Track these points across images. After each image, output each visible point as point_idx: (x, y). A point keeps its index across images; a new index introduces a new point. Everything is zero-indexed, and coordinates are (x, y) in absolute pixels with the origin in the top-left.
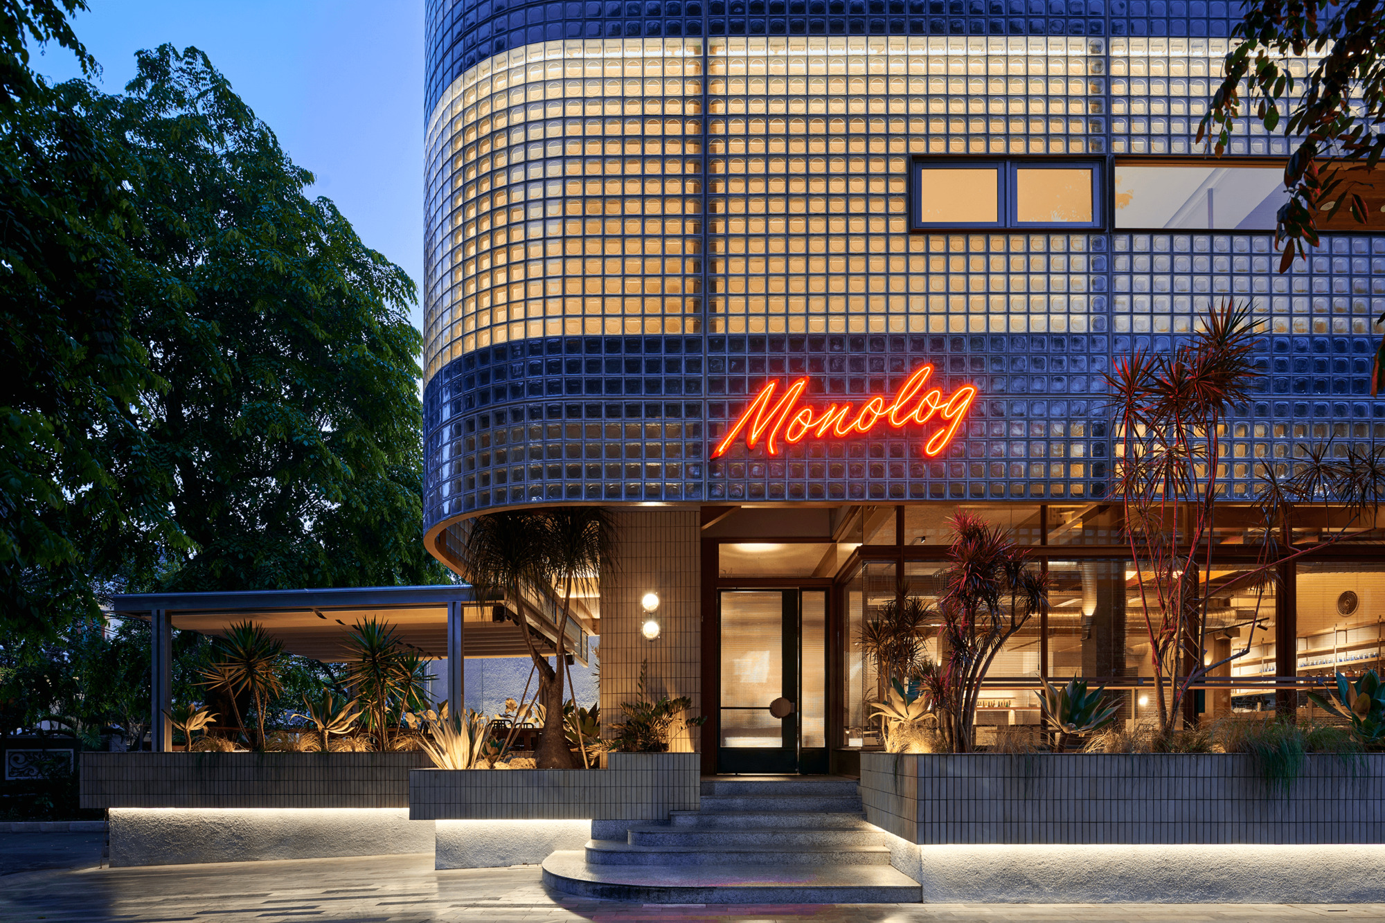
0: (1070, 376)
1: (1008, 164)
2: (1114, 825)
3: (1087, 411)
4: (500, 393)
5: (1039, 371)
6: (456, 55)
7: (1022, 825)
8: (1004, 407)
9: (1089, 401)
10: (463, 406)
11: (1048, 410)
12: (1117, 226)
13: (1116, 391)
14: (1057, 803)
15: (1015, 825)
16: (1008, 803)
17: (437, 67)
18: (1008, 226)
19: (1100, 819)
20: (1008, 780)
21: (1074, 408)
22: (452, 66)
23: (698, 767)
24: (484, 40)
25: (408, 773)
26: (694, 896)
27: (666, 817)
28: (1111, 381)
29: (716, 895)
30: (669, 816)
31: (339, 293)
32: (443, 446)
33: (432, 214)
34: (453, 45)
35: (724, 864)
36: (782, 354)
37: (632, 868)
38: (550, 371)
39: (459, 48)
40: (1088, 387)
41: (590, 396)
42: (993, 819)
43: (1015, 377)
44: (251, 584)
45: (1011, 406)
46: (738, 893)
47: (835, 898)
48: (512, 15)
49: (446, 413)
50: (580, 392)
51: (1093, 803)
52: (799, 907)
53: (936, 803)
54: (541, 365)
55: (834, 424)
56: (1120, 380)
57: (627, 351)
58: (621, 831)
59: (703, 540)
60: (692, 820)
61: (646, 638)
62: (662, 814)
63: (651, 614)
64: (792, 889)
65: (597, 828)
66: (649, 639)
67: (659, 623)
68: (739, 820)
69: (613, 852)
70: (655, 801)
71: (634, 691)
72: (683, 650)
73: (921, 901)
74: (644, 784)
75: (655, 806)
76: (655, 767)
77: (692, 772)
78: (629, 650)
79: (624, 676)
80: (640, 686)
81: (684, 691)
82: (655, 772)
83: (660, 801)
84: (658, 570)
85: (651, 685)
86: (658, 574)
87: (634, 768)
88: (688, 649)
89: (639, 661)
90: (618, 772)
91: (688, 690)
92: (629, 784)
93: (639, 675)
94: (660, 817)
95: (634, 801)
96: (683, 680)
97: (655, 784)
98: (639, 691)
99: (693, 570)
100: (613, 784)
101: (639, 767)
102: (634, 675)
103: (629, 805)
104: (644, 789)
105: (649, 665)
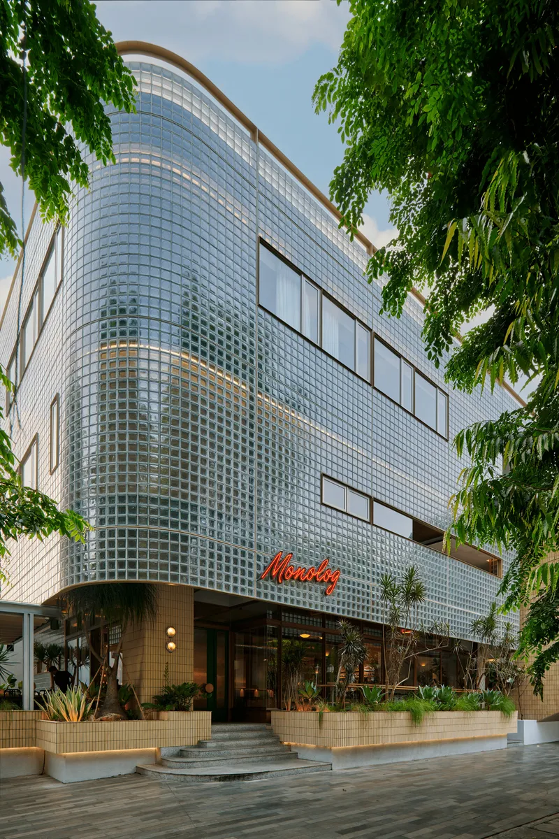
1: (348, 488)
2: (383, 737)
14: (371, 730)
15: (361, 738)
16: (359, 730)
18: (348, 512)
20: (360, 722)
23: (210, 718)
26: (261, 776)
27: (196, 744)
30: (198, 743)
46: (276, 773)
47: (307, 771)
51: (379, 729)
53: (341, 731)
58: (176, 752)
59: (195, 602)
60: (214, 744)
61: (168, 650)
62: (194, 742)
63: (171, 638)
64: (294, 769)
65: (164, 752)
66: (170, 651)
67: (175, 643)
68: (233, 743)
69: (194, 762)
70: (191, 736)
71: (162, 678)
72: (186, 658)
73: (331, 769)
74: (187, 727)
75: (191, 738)
76: (191, 719)
77: (208, 721)
78: (159, 656)
79: (157, 670)
80: (165, 676)
81: (186, 679)
82: (191, 721)
83: (194, 736)
84: (174, 615)
85: (170, 675)
86: (174, 617)
87: (182, 719)
88: (188, 658)
89: (164, 662)
90: (174, 722)
91: (188, 679)
92: (179, 728)
93: (165, 670)
94: (194, 744)
95: (182, 736)
96: (186, 674)
97: (191, 727)
98: (164, 678)
99: (190, 617)
100: (172, 728)
101: (184, 719)
102: (162, 670)
103: (179, 739)
104: (187, 730)
105: (169, 665)
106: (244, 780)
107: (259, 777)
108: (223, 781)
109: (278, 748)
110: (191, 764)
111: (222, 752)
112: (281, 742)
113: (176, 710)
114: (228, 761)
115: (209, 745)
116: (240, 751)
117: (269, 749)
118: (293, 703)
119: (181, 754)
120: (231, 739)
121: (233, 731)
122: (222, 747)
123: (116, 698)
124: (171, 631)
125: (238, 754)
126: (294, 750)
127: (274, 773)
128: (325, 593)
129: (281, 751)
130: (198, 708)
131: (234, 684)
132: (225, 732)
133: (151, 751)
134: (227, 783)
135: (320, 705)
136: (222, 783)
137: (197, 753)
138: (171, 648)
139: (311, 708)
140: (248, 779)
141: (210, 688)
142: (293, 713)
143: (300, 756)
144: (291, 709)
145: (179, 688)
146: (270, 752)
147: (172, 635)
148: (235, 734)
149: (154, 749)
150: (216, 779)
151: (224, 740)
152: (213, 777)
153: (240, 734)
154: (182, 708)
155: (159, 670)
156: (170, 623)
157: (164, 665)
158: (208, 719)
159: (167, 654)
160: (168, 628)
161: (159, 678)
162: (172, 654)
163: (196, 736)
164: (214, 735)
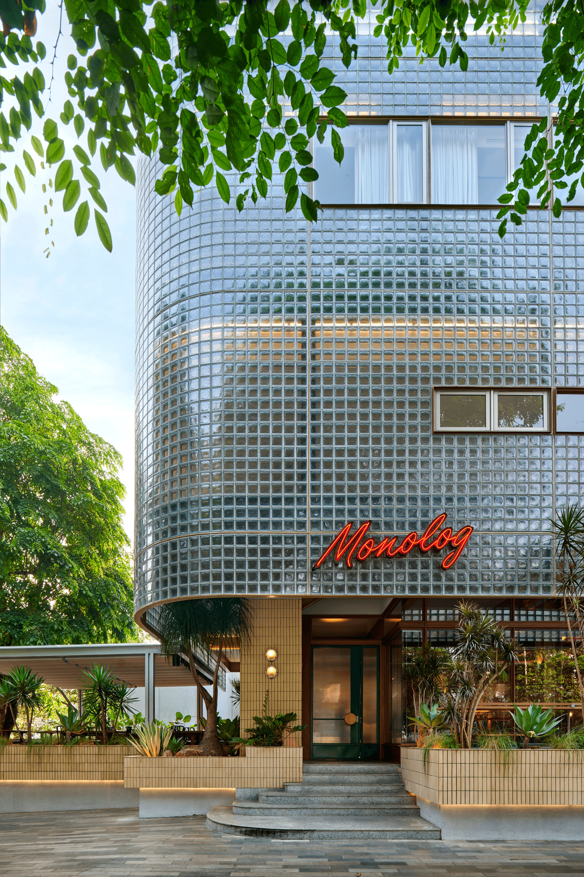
0: (530, 520)
1: (492, 392)
2: (558, 793)
3: (540, 541)
4: (184, 528)
5: (511, 517)
6: (156, 324)
7: (502, 793)
8: (489, 539)
9: (542, 536)
10: (160, 536)
11: (517, 540)
12: (558, 430)
13: (557, 530)
14: (523, 779)
15: (497, 793)
16: (493, 779)
17: (144, 330)
18: (492, 430)
19: (549, 789)
20: (493, 765)
21: (532, 540)
22: (154, 330)
23: (301, 756)
24: (174, 315)
25: (123, 758)
26: (302, 835)
27: (281, 787)
28: (555, 524)
29: (315, 834)
30: (284, 786)
31: (74, 461)
32: (147, 560)
33: (141, 419)
34: (155, 317)
35: (318, 815)
36: (355, 507)
37: (263, 817)
38: (214, 516)
39: (159, 319)
40: (541, 527)
41: (239, 531)
42: (485, 789)
43: (496, 520)
44: (21, 642)
45: (494, 539)
46: (329, 833)
47: (388, 836)
48: (191, 300)
49: (150, 540)
50: (232, 528)
51: (545, 779)
52: (366, 842)
53: (450, 779)
54: (209, 512)
55: (387, 549)
56: (560, 523)
57: (261, 504)
58: (252, 795)
59: (303, 616)
60: (298, 789)
61: (268, 676)
62: (279, 785)
63: (271, 662)
64: (362, 831)
65: (239, 793)
66: (271, 678)
67: (276, 668)
68: (327, 788)
69: (250, 808)
70: (275, 776)
71: (261, 709)
72: (291, 684)
73: (441, 839)
74: (268, 766)
75: (275, 779)
76: (275, 756)
77: (298, 759)
78: (258, 684)
79: (255, 699)
80: (265, 706)
81: (291, 709)
82: (275, 759)
83: (278, 776)
84: (276, 635)
85: (271, 705)
86: (276, 637)
87: (262, 756)
88: (294, 684)
89: (264, 690)
90: (252, 759)
91: (294, 709)
92: (259, 766)
93: (264, 699)
94: (278, 787)
95: (262, 776)
96: (291, 702)
97: (275, 766)
98: (264, 709)
99: (297, 635)
100: (249, 766)
101: (265, 756)
102: (261, 699)
103: (259, 779)
104: (268, 769)
105: (270, 693)
106: (274, 838)
107: (298, 835)
108: (249, 835)
109: (392, 799)
111: (301, 799)
112: (407, 792)
115: (290, 788)
116: (329, 799)
117: (377, 799)
120: (328, 783)
122: (306, 793)
124: (271, 654)
125: (322, 803)
126: (418, 804)
127: (325, 834)
128: (441, 568)
129: (397, 803)
133: (231, 792)
134: (253, 838)
136: (243, 837)
138: (272, 674)
140: (280, 837)
141: (351, 719)
147: (271, 658)
148: (339, 777)
149: (234, 789)
153: (346, 777)
155: (258, 699)
156: (270, 644)
157: (264, 693)
158: (298, 756)
159: (267, 681)
160: (266, 651)
161: (258, 709)
162: (273, 680)
163: (281, 776)
164: (306, 777)
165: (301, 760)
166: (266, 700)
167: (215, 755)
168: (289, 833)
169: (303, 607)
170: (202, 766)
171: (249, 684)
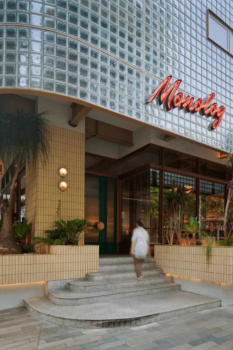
1: (230, 31)
18: (230, 53)
23: (98, 252)
26: (150, 319)
27: (85, 277)
29: (159, 317)
46: (167, 314)
47: (198, 310)
55: (189, 104)
58: (63, 285)
60: (101, 278)
61: (60, 189)
62: (83, 275)
63: (63, 178)
65: (51, 285)
66: (63, 190)
67: (67, 183)
68: (120, 276)
70: (79, 269)
71: (54, 214)
72: (77, 197)
73: (221, 306)
74: (74, 261)
75: (79, 271)
76: (79, 253)
77: (96, 255)
78: (52, 194)
79: (50, 207)
80: (57, 212)
81: (77, 216)
82: (79, 255)
83: (82, 269)
84: (66, 157)
85: (62, 213)
86: (66, 159)
87: (70, 253)
88: (79, 197)
89: (57, 200)
90: (62, 255)
91: (79, 216)
92: (67, 261)
93: (57, 207)
94: (82, 277)
95: (70, 270)
96: (77, 211)
97: (79, 261)
98: (57, 214)
99: (82, 160)
100: (59, 262)
101: (72, 253)
102: (54, 207)
103: (67, 272)
104: (74, 263)
105: (61, 203)
107: (148, 320)
108: (106, 327)
109: (162, 280)
110: (74, 301)
111: (109, 286)
112: (164, 274)
113: (66, 244)
114: (114, 296)
115: (96, 278)
116: (126, 284)
117: (154, 281)
118: (175, 237)
119: (68, 288)
120: (118, 272)
121: (120, 264)
122: (109, 281)
123: (10, 232)
124: (63, 171)
125: (124, 287)
126: (177, 282)
128: (212, 128)
129: (165, 282)
130: (88, 242)
131: (121, 228)
132: (112, 264)
134: (111, 329)
135: (207, 240)
137: (83, 288)
138: (63, 187)
139: (195, 243)
140: (136, 324)
141: (101, 226)
142: (176, 247)
143: (183, 288)
144: (174, 244)
145: (69, 223)
146: (155, 284)
147: (63, 174)
148: (123, 267)
149: (43, 282)
150: (98, 325)
151: (111, 272)
152: (95, 323)
153: (126, 266)
154: (72, 242)
155: (52, 207)
156: (62, 163)
157: (57, 202)
158: (96, 253)
159: (59, 193)
160: (60, 168)
161: (52, 214)
162: (64, 192)
163: (84, 269)
164: (101, 268)
165: (98, 255)
166: (59, 208)
167: (16, 253)
168: (142, 320)
169: (85, 139)
170: (17, 263)
171: (45, 193)
